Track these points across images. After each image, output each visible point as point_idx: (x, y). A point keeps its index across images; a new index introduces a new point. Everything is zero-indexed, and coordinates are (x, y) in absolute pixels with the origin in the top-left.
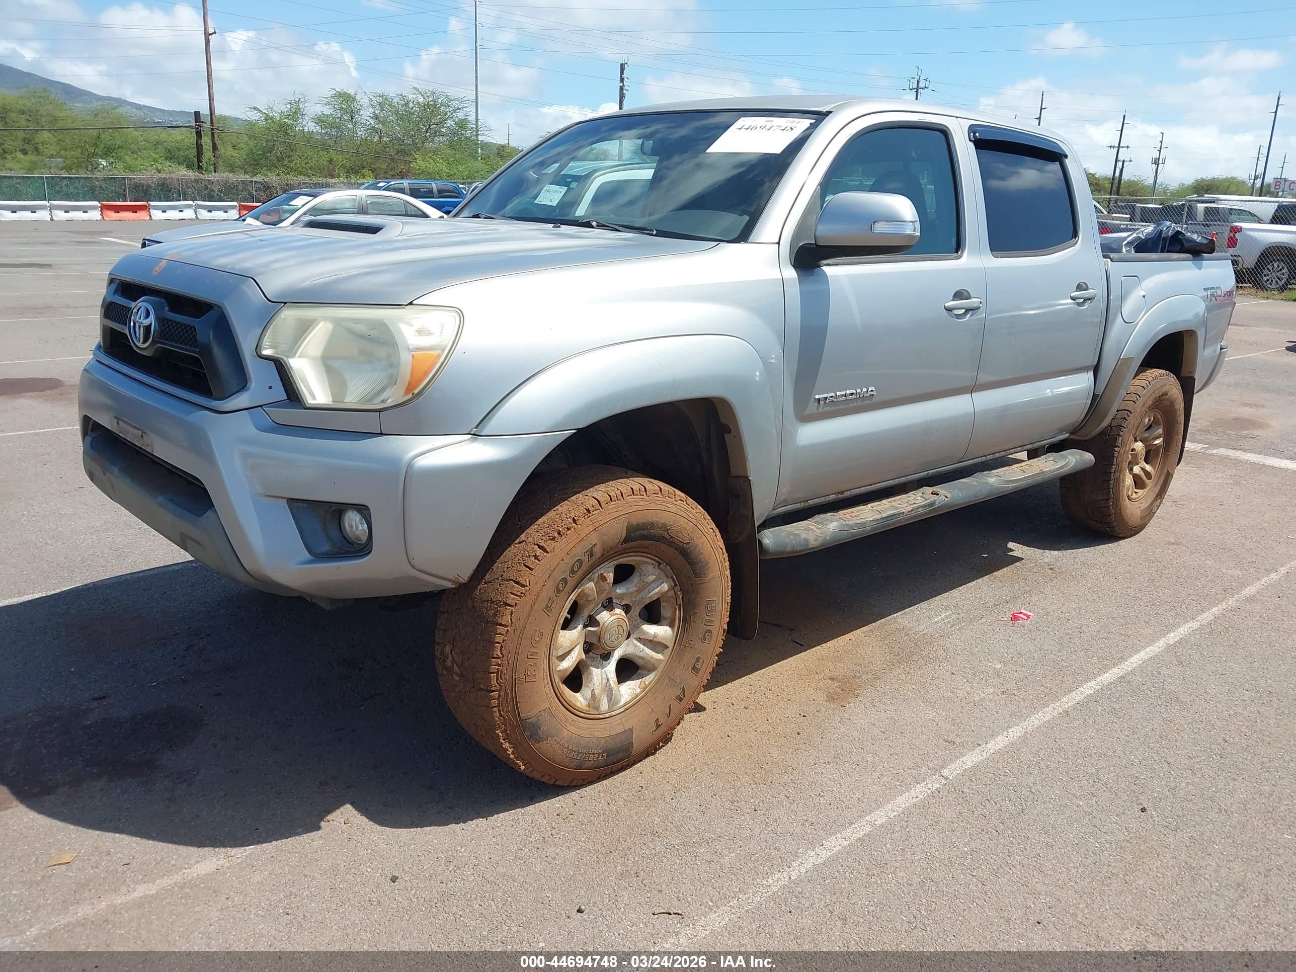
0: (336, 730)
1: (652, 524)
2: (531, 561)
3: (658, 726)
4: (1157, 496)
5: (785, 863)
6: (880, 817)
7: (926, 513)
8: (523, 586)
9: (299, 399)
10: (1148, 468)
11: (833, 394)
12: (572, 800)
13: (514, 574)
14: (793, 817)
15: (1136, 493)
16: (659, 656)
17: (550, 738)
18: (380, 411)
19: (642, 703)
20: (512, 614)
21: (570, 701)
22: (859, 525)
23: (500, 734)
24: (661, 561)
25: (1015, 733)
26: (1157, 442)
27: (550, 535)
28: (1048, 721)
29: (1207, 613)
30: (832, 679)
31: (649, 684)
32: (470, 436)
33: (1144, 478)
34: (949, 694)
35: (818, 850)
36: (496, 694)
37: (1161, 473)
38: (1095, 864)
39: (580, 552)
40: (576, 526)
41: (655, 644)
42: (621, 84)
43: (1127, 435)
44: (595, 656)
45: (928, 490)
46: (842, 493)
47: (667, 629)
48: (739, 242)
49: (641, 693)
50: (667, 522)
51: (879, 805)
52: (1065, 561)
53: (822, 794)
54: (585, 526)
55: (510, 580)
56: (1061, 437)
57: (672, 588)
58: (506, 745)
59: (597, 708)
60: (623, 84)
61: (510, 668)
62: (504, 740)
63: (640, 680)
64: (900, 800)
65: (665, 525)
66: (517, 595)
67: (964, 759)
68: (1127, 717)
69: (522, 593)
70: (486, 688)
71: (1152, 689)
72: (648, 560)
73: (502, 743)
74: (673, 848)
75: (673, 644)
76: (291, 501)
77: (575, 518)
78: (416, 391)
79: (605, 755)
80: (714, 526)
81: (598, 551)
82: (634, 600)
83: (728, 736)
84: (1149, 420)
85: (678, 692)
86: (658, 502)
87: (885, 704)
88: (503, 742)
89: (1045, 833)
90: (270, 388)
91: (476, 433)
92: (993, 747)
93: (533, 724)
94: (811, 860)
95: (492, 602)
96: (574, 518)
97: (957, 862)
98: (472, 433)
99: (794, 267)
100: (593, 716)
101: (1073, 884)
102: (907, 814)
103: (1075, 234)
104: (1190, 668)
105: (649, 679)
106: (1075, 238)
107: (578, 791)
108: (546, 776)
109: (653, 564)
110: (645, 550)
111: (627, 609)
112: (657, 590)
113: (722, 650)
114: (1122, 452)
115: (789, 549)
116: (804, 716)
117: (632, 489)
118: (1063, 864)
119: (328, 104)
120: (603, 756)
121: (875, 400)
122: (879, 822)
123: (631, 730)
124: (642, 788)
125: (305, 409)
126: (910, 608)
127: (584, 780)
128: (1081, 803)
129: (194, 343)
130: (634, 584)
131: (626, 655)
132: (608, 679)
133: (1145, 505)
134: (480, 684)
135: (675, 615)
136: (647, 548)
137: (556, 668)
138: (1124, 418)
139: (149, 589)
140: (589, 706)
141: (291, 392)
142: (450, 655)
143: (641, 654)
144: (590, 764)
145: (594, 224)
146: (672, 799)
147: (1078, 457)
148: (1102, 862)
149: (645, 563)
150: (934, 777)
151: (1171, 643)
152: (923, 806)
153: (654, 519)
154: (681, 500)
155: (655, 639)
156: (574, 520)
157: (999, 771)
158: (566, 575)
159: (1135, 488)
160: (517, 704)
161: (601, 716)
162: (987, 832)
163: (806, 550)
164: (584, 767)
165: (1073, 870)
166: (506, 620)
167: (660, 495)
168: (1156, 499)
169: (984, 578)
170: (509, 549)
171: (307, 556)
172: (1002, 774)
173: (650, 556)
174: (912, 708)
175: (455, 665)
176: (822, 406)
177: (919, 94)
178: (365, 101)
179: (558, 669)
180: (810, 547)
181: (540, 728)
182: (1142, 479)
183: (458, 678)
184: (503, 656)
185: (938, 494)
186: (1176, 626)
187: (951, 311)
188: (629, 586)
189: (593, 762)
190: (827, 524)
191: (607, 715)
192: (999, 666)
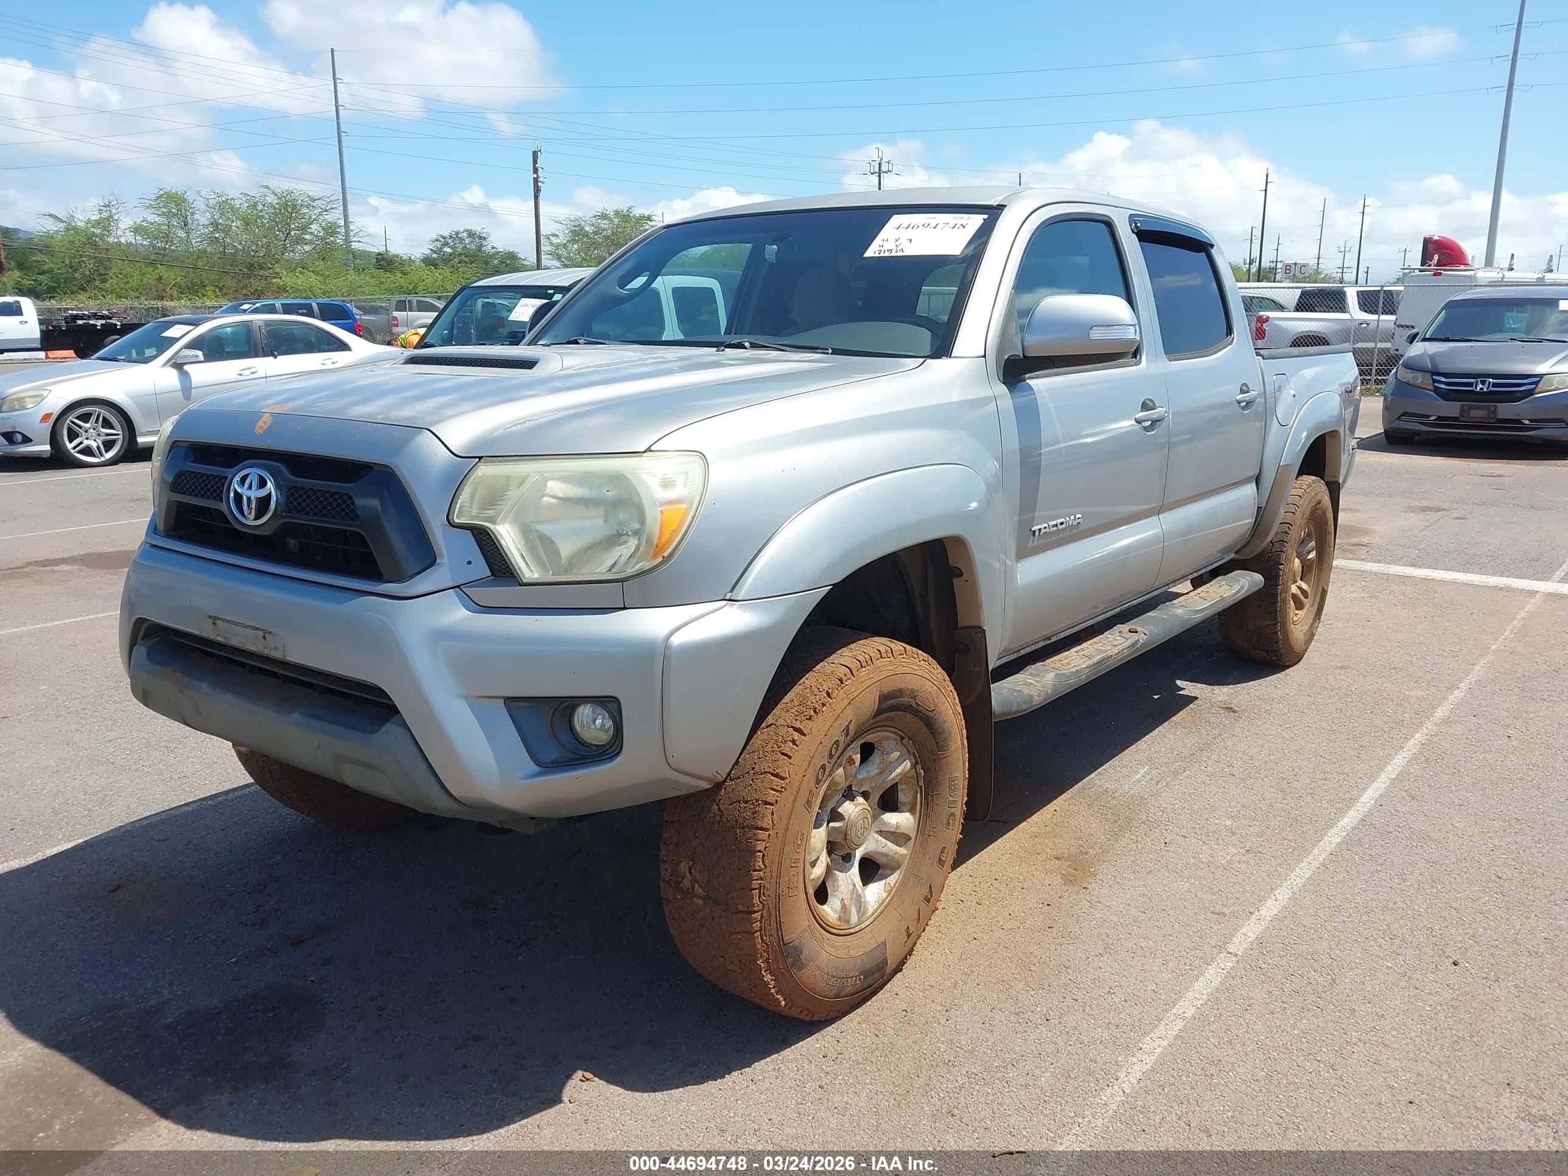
0: (501, 989)
1: (901, 690)
2: (788, 748)
3: (909, 936)
4: (1316, 616)
5: (1110, 1076)
6: (1187, 1008)
7: (1130, 655)
8: (783, 779)
9: (513, 573)
10: (1304, 586)
11: (1046, 525)
12: (832, 1037)
13: (770, 765)
14: (1093, 1021)
15: (1296, 614)
16: (902, 851)
17: (811, 963)
18: (622, 581)
19: (890, 909)
20: (773, 814)
21: (823, 916)
22: (1075, 674)
23: (762, 965)
24: (904, 736)
25: (1283, 894)
26: (1310, 556)
27: (806, 713)
28: (1311, 877)
29: (1412, 740)
30: (1058, 859)
31: (895, 885)
32: (725, 602)
33: (1302, 597)
34: (1192, 860)
35: (1139, 1055)
36: (757, 915)
37: (1316, 590)
38: (1435, 1029)
39: (837, 734)
40: (831, 701)
41: (896, 836)
42: (535, 176)
43: (1290, 550)
44: (837, 857)
45: (1125, 628)
46: (1050, 638)
47: (907, 815)
48: (940, 358)
49: (887, 897)
50: (915, 687)
51: (1180, 995)
52: (1240, 698)
53: (1112, 991)
54: (840, 701)
55: (766, 772)
56: (1227, 558)
57: (914, 766)
58: (768, 977)
59: (847, 921)
60: (538, 175)
61: (773, 881)
62: (765, 971)
63: (884, 881)
64: (1199, 985)
65: (912, 691)
66: (777, 791)
67: (1244, 930)
68: (1388, 863)
69: (782, 787)
70: (746, 909)
71: (1400, 830)
72: (892, 735)
73: (763, 976)
74: (977, 1077)
75: (915, 833)
76: (509, 701)
77: (830, 691)
78: (666, 554)
79: (862, 977)
80: (952, 688)
81: (852, 728)
82: (874, 785)
83: (975, 939)
84: (1305, 532)
85: (925, 892)
86: (904, 664)
87: (1130, 880)
88: (764, 974)
89: (1369, 1003)
90: (469, 563)
91: (732, 598)
92: (1268, 914)
93: (796, 948)
94: (1135, 1067)
95: (746, 802)
96: (828, 691)
97: (1294, 1048)
98: (727, 598)
99: (1004, 383)
100: (844, 931)
101: (1425, 1054)
102: (1214, 1000)
103: (1230, 331)
104: (1426, 803)
105: (893, 879)
106: (1231, 335)
107: (833, 1026)
108: (805, 1012)
109: (896, 739)
110: (890, 723)
111: (866, 795)
112: (899, 770)
113: (961, 836)
114: (1287, 570)
115: (1014, 709)
116: (1048, 905)
117: (879, 651)
118: (1404, 1034)
119: (150, 207)
120: (860, 979)
121: (1081, 528)
122: (1189, 1014)
123: (884, 943)
124: (907, 1012)
125: (520, 585)
126: (1102, 768)
127: (839, 1011)
128: (1390, 964)
129: (353, 514)
130: (875, 766)
131: (867, 852)
132: (854, 885)
133: (1306, 628)
134: (738, 904)
135: (916, 799)
136: (893, 720)
137: (809, 877)
138: (1286, 532)
139: (165, 840)
140: (840, 919)
141: (497, 567)
142: (688, 874)
143: (884, 850)
144: (847, 990)
145: (747, 344)
146: (948, 1020)
147: (1248, 578)
148: (1442, 1027)
149: (888, 738)
150: (1222, 955)
151: (1394, 776)
152: (1226, 987)
153: (903, 686)
154: (923, 660)
155: (898, 831)
156: (828, 694)
157: (1287, 940)
158: (825, 761)
159: (1296, 609)
160: (780, 924)
161: (853, 931)
162: (1308, 1010)
163: (1030, 708)
164: (842, 995)
165: (1418, 1040)
166: (766, 822)
167: (904, 656)
168: (1314, 620)
169: (1164, 724)
170: (756, 736)
171: (534, 768)
172: (1292, 943)
173: (894, 730)
174: (1160, 880)
175: (696, 885)
176: (1036, 538)
177: (882, 179)
178: (200, 204)
179: (812, 878)
180: (1034, 704)
181: (802, 953)
182: (1299, 598)
183: (701, 902)
184: (766, 867)
185: (1136, 632)
186: (1389, 758)
187: (1140, 423)
188: (869, 769)
189: (850, 988)
190: (1044, 676)
191: (857, 929)
192: (1229, 823)
